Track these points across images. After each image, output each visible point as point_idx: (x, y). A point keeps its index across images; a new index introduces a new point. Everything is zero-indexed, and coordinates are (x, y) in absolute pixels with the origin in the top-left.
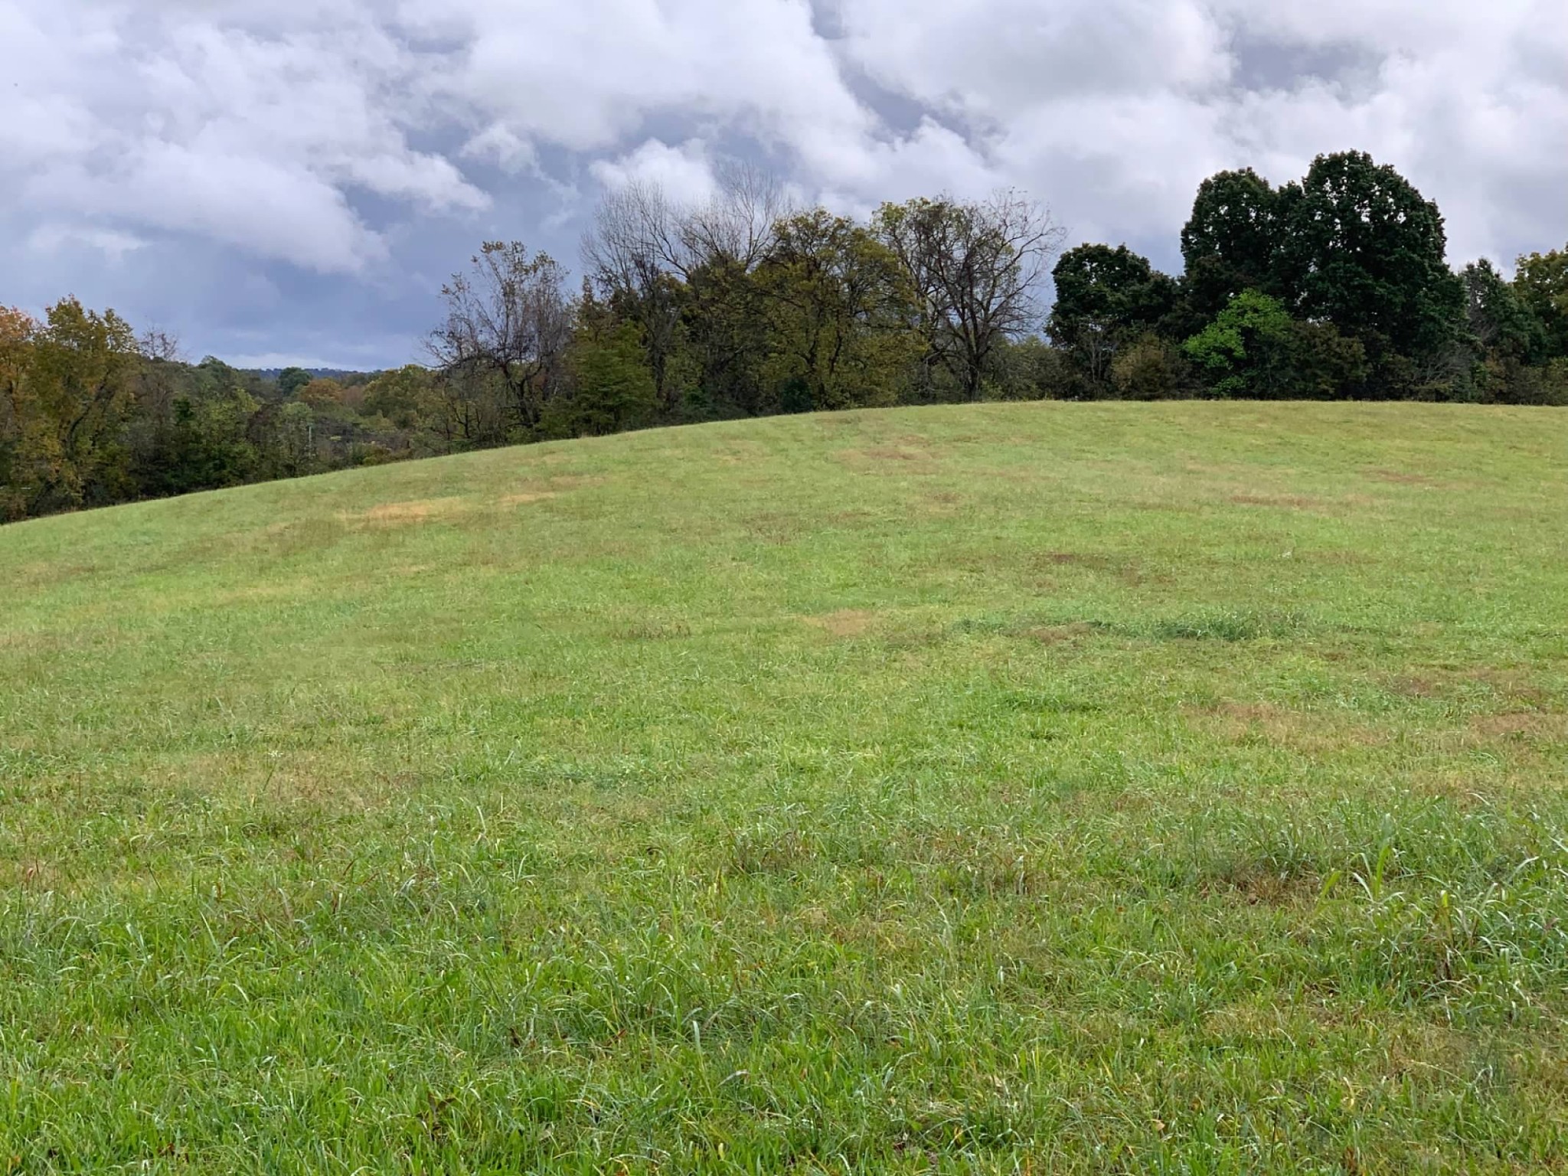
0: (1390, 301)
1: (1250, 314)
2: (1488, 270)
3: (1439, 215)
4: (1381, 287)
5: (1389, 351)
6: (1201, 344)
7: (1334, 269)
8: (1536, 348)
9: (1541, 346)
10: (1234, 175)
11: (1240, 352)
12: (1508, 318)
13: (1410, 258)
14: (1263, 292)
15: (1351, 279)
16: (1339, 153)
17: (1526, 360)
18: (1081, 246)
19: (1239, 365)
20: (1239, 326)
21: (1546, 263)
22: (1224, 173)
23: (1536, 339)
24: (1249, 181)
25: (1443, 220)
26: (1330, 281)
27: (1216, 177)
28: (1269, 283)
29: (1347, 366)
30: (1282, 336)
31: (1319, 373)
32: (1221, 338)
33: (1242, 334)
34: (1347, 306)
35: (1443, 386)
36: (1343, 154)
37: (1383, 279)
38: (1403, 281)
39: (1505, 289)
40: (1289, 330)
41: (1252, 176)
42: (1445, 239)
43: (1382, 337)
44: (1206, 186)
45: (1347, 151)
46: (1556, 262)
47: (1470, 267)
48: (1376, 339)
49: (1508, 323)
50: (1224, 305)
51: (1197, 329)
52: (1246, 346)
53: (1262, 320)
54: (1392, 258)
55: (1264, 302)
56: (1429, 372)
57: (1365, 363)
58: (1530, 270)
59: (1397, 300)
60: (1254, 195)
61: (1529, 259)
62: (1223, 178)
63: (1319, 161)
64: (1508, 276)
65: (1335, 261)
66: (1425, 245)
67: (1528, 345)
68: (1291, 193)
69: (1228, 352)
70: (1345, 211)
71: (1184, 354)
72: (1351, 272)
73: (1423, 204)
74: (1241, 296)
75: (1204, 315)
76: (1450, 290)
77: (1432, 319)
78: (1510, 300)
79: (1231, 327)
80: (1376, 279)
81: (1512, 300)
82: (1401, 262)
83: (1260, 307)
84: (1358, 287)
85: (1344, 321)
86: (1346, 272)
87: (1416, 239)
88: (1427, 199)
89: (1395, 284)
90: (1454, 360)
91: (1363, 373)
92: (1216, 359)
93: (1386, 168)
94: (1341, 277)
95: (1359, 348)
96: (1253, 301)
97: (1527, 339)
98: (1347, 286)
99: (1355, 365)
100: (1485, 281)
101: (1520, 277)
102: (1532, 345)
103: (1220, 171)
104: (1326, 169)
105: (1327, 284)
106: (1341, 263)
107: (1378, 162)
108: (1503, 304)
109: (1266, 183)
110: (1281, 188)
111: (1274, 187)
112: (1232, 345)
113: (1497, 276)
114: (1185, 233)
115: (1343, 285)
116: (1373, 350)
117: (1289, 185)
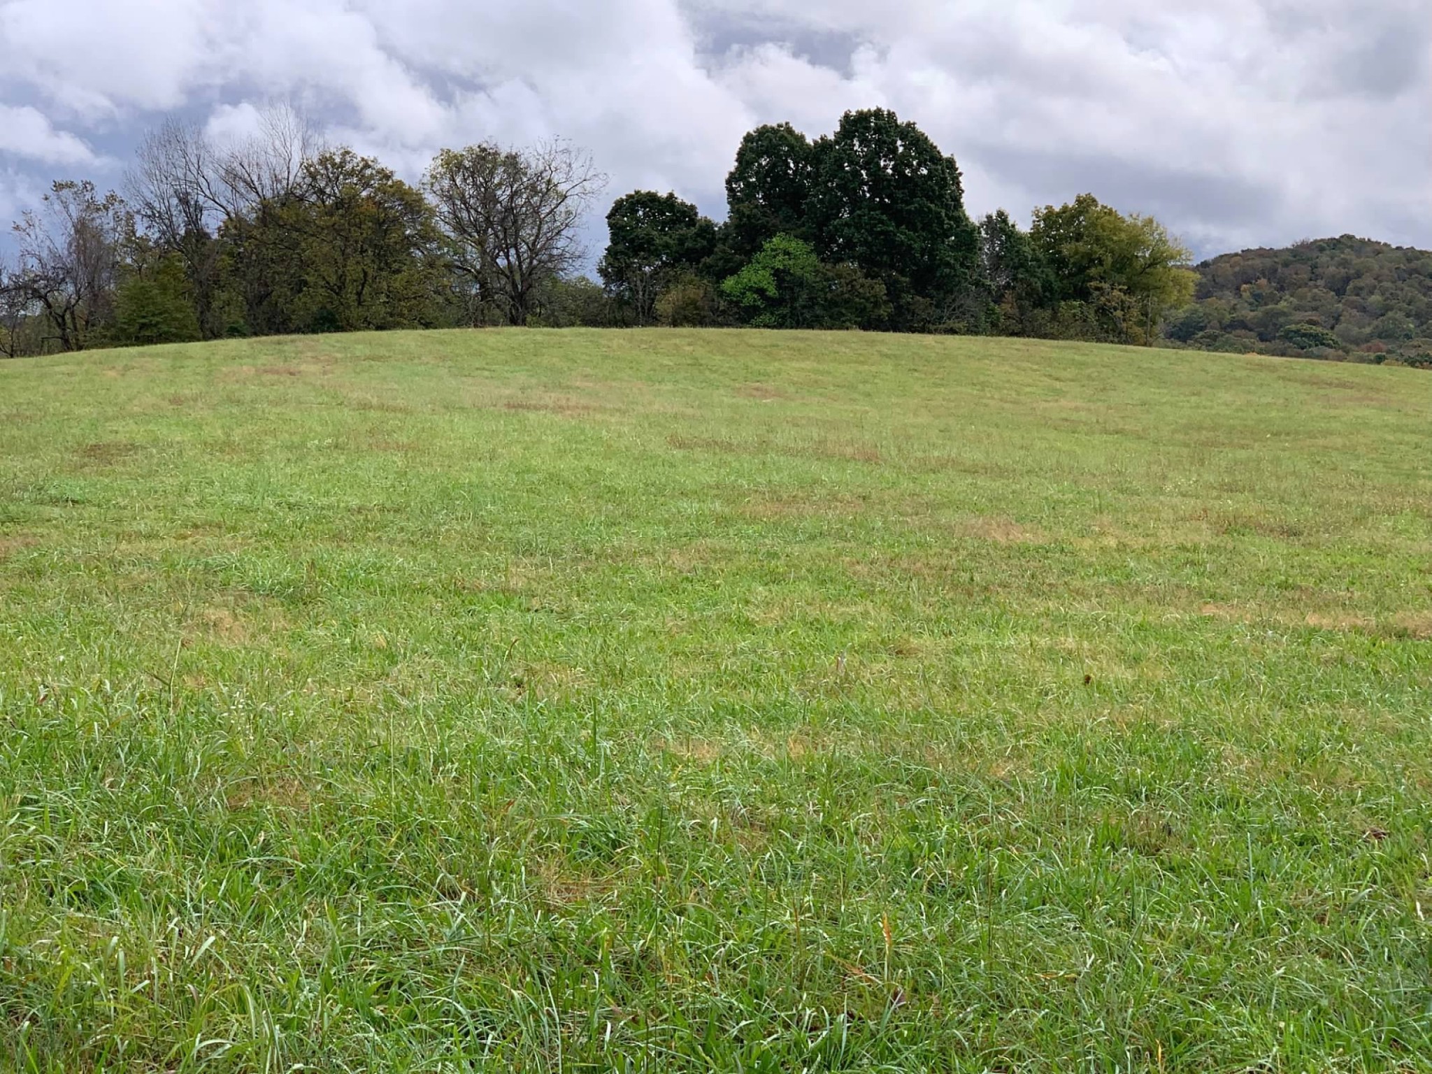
0: (910, 246)
1: (780, 257)
2: (1005, 221)
3: (957, 169)
4: (902, 233)
5: (909, 292)
6: (737, 283)
7: (859, 216)
8: (1047, 294)
9: (1051, 291)
10: (773, 128)
11: (772, 291)
12: (1022, 265)
13: (929, 208)
14: (796, 237)
15: (875, 226)
16: (865, 110)
17: (1039, 304)
18: (633, 193)
19: (773, 303)
20: (772, 268)
21: (1059, 215)
22: (765, 127)
23: (1047, 286)
24: (786, 135)
25: (960, 174)
26: (856, 228)
27: (757, 131)
28: (804, 229)
29: (869, 306)
30: (809, 277)
31: (844, 311)
32: (754, 279)
33: (774, 275)
34: (871, 251)
35: (956, 326)
36: (869, 111)
37: (904, 227)
38: (923, 229)
39: (1021, 238)
40: (817, 272)
41: (789, 130)
42: (963, 191)
43: (903, 279)
44: (748, 139)
45: (873, 109)
46: (1068, 214)
47: (989, 217)
48: (896, 281)
49: (1021, 270)
50: (760, 248)
51: (734, 271)
52: (779, 287)
53: (791, 262)
54: (912, 207)
55: (795, 245)
56: (946, 313)
57: (886, 302)
58: (1044, 220)
59: (916, 246)
60: (792, 147)
61: (1045, 212)
62: (763, 132)
63: (847, 116)
64: (1024, 226)
65: (860, 209)
66: (941, 196)
67: (1040, 289)
68: (824, 146)
69: (761, 292)
70: (870, 163)
71: (721, 293)
72: (875, 219)
73: (941, 159)
74: (774, 240)
75: (743, 257)
76: (967, 237)
77: (948, 265)
78: (1024, 249)
79: (764, 268)
80: (898, 226)
81: (1027, 249)
82: (920, 211)
83: (791, 250)
84: (882, 233)
85: (870, 265)
86: (870, 219)
87: (933, 191)
88: (945, 154)
89: (915, 231)
90: (969, 302)
91: (884, 312)
92: (750, 298)
93: (909, 125)
94: (866, 224)
95: (881, 289)
96: (784, 245)
97: (1039, 284)
98: (871, 232)
99: (876, 305)
100: (1002, 230)
101: (1036, 227)
102: (1044, 292)
103: (761, 126)
104: (855, 125)
105: (853, 229)
106: (866, 211)
107: (901, 120)
108: (1017, 252)
109: (802, 137)
110: (816, 142)
111: (809, 140)
112: (764, 285)
113: (1013, 226)
114: (729, 182)
115: (866, 230)
116: (894, 292)
117: (822, 139)
